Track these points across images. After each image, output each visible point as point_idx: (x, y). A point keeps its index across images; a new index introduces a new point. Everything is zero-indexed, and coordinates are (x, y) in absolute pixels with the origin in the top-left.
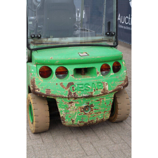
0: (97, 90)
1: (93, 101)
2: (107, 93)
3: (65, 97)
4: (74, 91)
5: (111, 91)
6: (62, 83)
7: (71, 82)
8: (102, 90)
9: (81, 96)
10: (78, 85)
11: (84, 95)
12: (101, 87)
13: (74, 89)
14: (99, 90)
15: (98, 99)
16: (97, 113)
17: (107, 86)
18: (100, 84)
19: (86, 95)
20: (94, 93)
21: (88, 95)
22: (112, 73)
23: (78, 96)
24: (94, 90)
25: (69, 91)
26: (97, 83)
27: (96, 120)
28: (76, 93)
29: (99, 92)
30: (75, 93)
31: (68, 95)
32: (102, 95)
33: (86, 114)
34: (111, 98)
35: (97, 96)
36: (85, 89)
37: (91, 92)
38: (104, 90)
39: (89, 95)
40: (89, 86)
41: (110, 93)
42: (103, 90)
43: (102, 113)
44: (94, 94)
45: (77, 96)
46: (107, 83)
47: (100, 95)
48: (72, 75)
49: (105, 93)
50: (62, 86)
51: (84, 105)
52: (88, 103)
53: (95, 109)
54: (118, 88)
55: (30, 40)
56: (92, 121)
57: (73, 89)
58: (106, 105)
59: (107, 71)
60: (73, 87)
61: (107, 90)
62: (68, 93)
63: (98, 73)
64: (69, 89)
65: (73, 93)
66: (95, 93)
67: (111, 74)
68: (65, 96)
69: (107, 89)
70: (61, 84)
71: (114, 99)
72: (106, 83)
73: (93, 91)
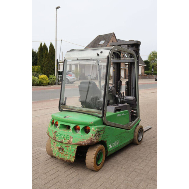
1: (64, 146)
2: (71, 144)
3: (52, 138)
7: (56, 131)
8: (68, 141)
11: (59, 140)
12: (68, 139)
15: (66, 146)
16: (66, 155)
22: (80, 133)
24: (64, 139)
26: (67, 135)
27: (65, 159)
29: (66, 141)
30: (56, 138)
33: (60, 152)
34: (75, 148)
35: (65, 143)
36: (60, 137)
37: (62, 140)
38: (70, 141)
40: (62, 136)
43: (69, 156)
44: (64, 141)
46: (72, 138)
47: (66, 143)
48: (58, 127)
49: (69, 143)
51: (59, 147)
52: (61, 146)
53: (65, 152)
54: (80, 143)
55: (61, 106)
56: (63, 158)
57: (56, 135)
58: (71, 151)
62: (53, 136)
63: (70, 130)
64: (54, 134)
69: (72, 141)
70: (53, 131)
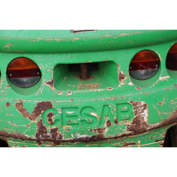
0: (116, 122)
2: (145, 131)
3: (30, 139)
4: (52, 124)
5: (158, 124)
6: (21, 103)
7: (45, 100)
8: (130, 123)
9: (73, 137)
10: (62, 109)
11: (79, 136)
12: (127, 115)
13: (53, 118)
14: (120, 123)
17: (146, 111)
18: (126, 108)
19: (84, 136)
20: (106, 130)
21: (90, 136)
22: (162, 76)
23: (63, 139)
25: (40, 124)
26: (117, 104)
28: (57, 129)
29: (123, 128)
30: (54, 131)
31: (37, 135)
32: (130, 135)
34: (157, 141)
35: (116, 138)
36: (81, 121)
37: (99, 129)
38: (136, 121)
39: (94, 137)
40: (93, 114)
41: (153, 129)
42: (133, 123)
44: (106, 133)
45: (61, 137)
46: (145, 105)
47: (123, 136)
48: (50, 83)
49: (137, 130)
50: (22, 110)
57: (50, 120)
59: (150, 70)
60: (50, 115)
61: (145, 123)
62: (36, 129)
63: (122, 77)
64: (39, 118)
65: (49, 128)
66: (109, 132)
67: (161, 78)
68: (28, 136)
69: (146, 120)
70: (20, 105)
71: (165, 142)
72: (143, 103)
73: (105, 125)
